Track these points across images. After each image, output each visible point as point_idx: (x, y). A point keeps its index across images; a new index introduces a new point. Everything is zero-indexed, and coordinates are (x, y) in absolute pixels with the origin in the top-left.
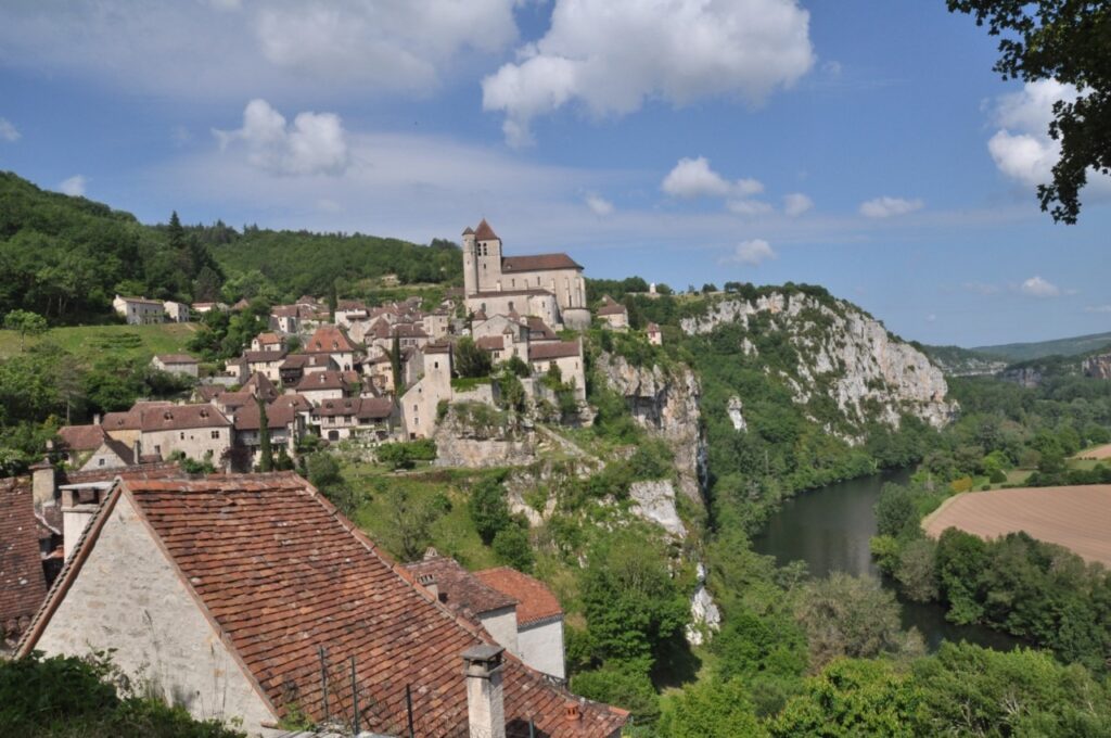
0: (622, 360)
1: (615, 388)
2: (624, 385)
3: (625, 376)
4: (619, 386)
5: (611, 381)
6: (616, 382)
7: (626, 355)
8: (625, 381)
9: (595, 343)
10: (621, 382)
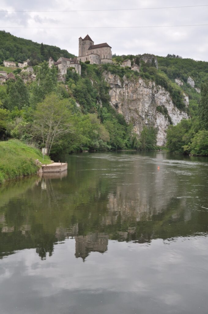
0: (109, 73)
1: (106, 81)
2: (109, 80)
3: (110, 78)
4: (108, 80)
5: (106, 79)
6: (107, 79)
7: (111, 71)
8: (110, 79)
9: (103, 68)
10: (108, 79)
